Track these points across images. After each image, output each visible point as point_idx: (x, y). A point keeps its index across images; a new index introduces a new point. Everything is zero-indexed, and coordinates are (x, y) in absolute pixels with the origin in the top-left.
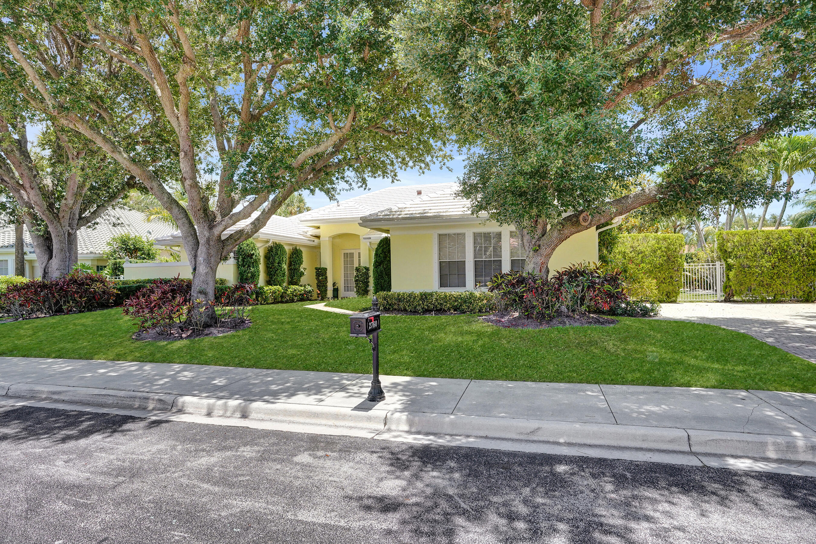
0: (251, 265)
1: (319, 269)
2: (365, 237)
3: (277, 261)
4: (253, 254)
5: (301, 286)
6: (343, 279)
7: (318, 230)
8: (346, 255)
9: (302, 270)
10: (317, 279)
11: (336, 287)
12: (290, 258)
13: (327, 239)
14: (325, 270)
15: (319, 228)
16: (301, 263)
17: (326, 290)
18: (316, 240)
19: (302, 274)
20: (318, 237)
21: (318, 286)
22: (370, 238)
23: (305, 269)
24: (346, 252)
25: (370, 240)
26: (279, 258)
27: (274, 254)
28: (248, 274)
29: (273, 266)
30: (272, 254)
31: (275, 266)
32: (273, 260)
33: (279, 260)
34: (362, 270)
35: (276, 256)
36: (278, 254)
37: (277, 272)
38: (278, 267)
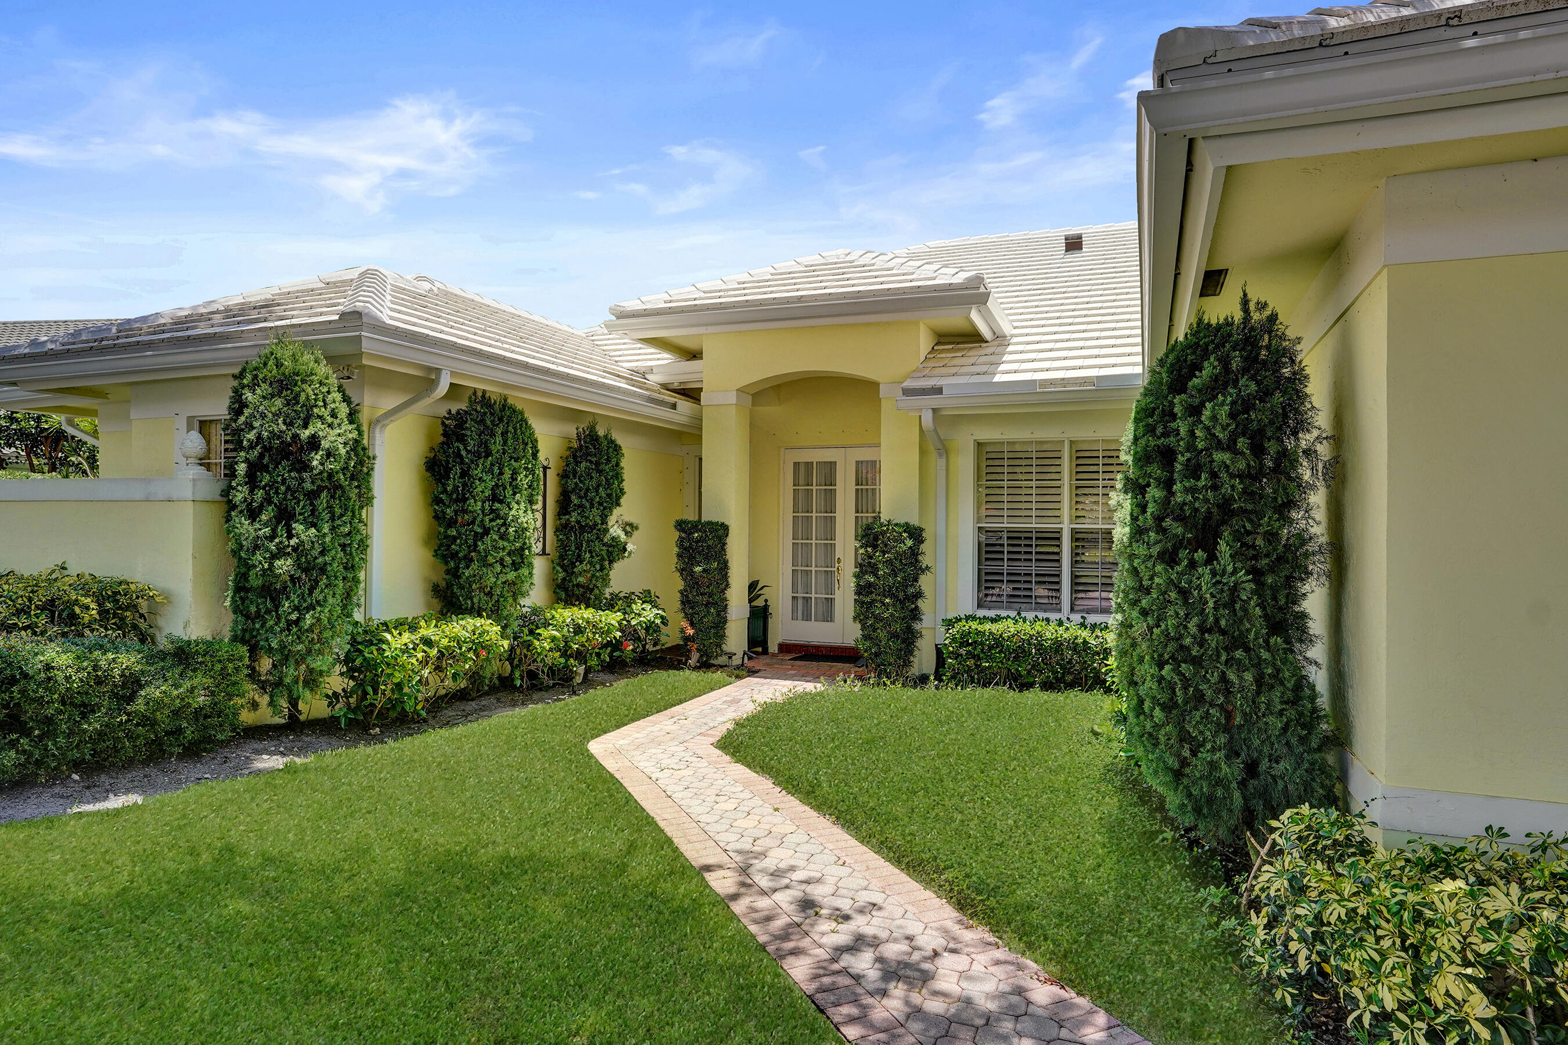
0: (301, 507)
1: (696, 526)
2: (908, 384)
3: (483, 488)
4: (314, 443)
5: (610, 606)
6: (789, 568)
7: (695, 364)
8: (803, 472)
9: (616, 531)
10: (685, 571)
11: (759, 602)
12: (564, 476)
13: (733, 399)
14: (720, 531)
15: (694, 355)
16: (614, 499)
17: (721, 623)
18: (684, 406)
19: (616, 550)
20: (692, 394)
21: (686, 602)
22: (939, 391)
23: (630, 528)
24: (805, 457)
25: (934, 401)
26: (496, 470)
27: (468, 452)
28: (278, 563)
29: (465, 511)
30: (459, 450)
31: (475, 511)
32: (465, 485)
33: (497, 485)
34: (896, 541)
35: (482, 461)
36: (489, 454)
37: (481, 547)
38: (487, 519)
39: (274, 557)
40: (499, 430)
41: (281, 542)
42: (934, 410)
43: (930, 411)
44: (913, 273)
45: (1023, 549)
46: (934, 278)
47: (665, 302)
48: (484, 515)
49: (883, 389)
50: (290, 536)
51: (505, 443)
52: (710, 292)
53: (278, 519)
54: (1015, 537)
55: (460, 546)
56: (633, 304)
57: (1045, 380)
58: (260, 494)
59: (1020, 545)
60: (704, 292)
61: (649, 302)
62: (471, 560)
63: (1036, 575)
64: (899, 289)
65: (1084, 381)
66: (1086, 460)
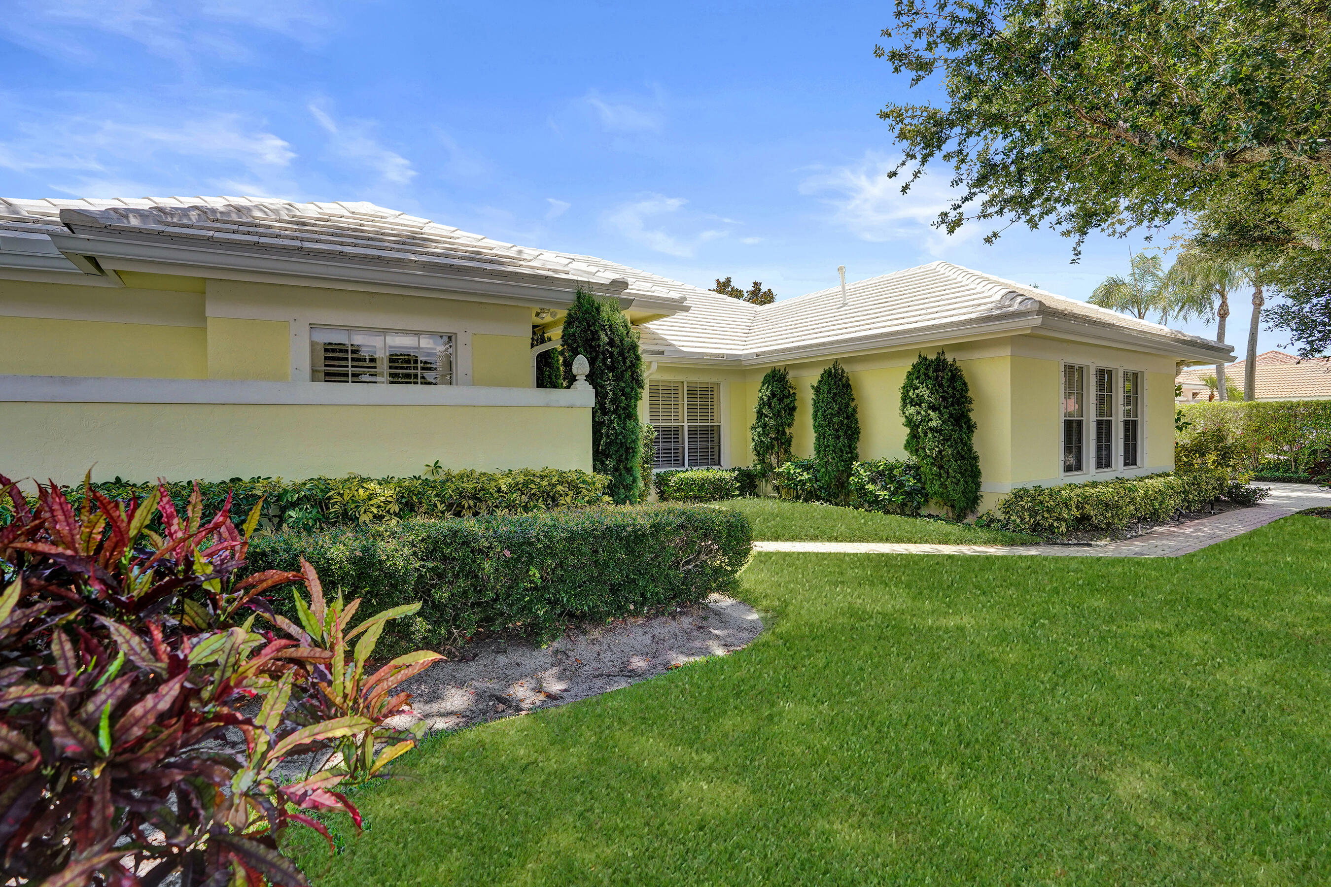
43: (656, 363)
65: (718, 355)
66: (692, 391)
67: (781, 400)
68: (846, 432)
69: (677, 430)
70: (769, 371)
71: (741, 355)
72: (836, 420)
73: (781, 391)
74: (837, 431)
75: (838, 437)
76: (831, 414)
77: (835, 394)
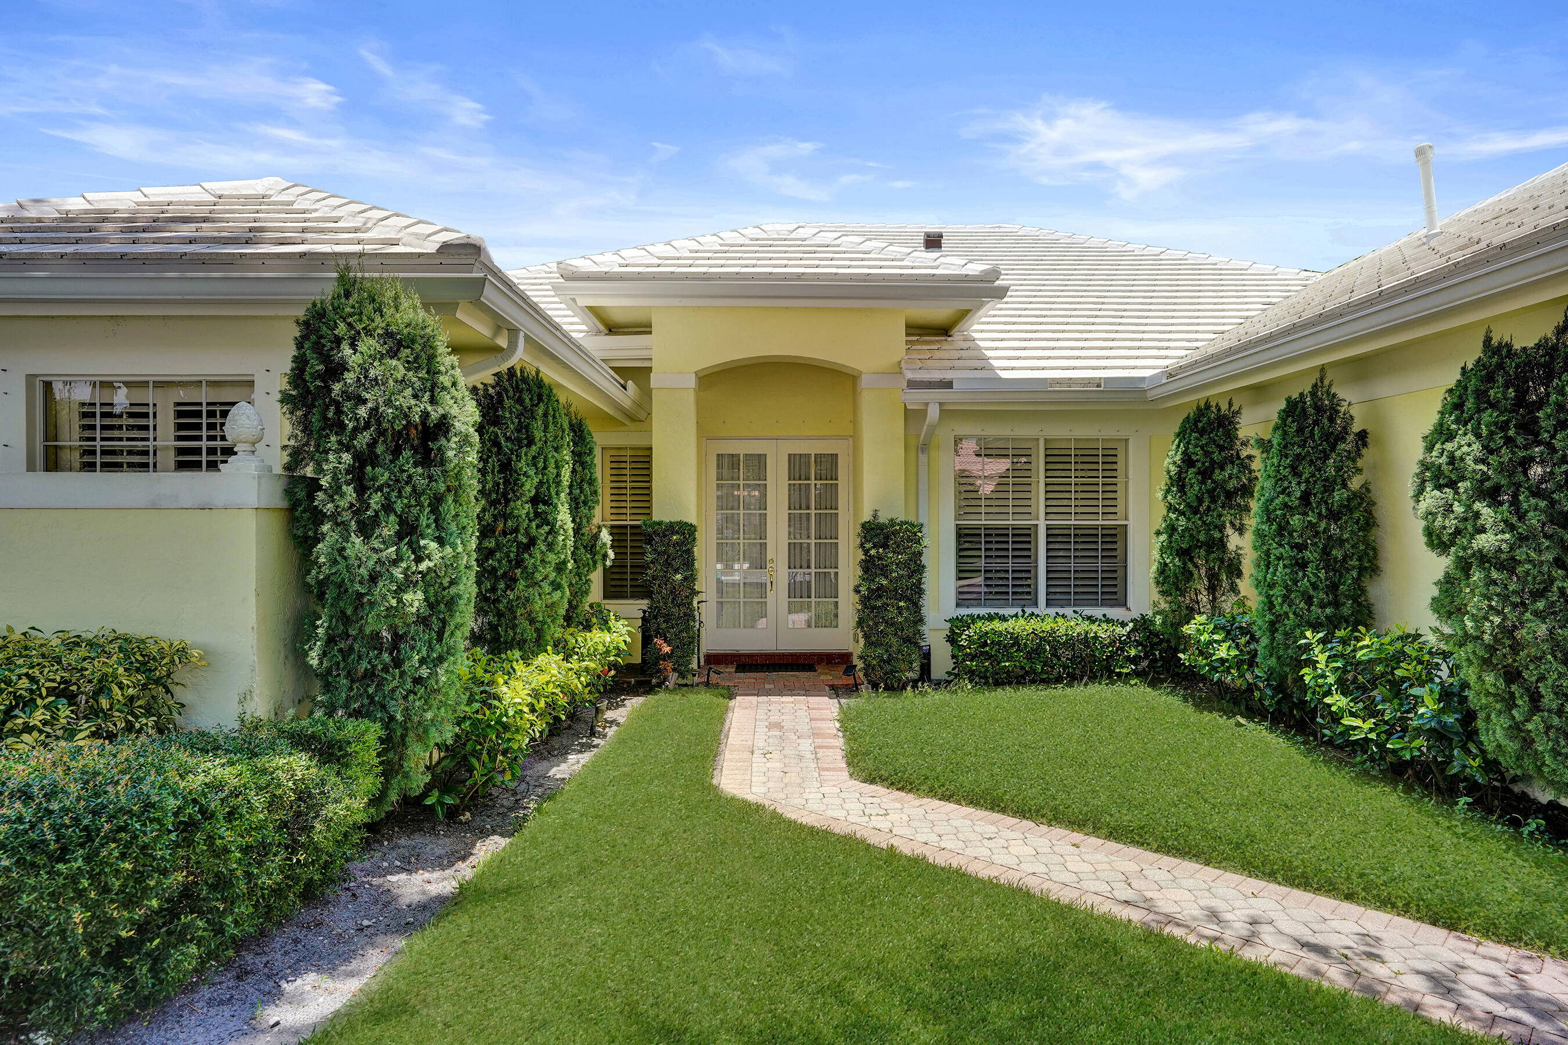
2: (912, 376)
4: (442, 425)
6: (713, 571)
7: (645, 340)
8: (727, 464)
9: (605, 535)
10: (658, 580)
14: (684, 532)
19: (600, 559)
21: (658, 615)
22: (948, 385)
24: (730, 448)
25: (950, 395)
26: (541, 465)
27: (508, 439)
28: (408, 597)
29: (506, 517)
30: (497, 435)
31: (520, 516)
32: (507, 482)
33: (541, 483)
34: (909, 540)
35: (524, 450)
36: (531, 442)
37: (530, 562)
38: (534, 524)
39: (401, 589)
40: (540, 411)
41: (408, 568)
42: (941, 404)
43: (937, 405)
44: (903, 260)
45: (994, 546)
46: (937, 268)
47: (621, 266)
48: (530, 521)
49: (864, 382)
50: (419, 560)
51: (546, 427)
52: (667, 259)
53: (400, 536)
54: (991, 532)
55: (499, 561)
56: (584, 265)
57: (1053, 379)
58: (376, 500)
59: (997, 542)
60: (659, 258)
61: (603, 263)
62: (515, 580)
63: (1013, 571)
64: (912, 275)
65: (1089, 381)
66: (1056, 458)
67: (1205, 474)
68: (1326, 552)
69: (1024, 537)
70: (1191, 411)
71: (1143, 379)
72: (1296, 521)
73: (1207, 454)
74: (1300, 547)
75: (1303, 565)
76: (1285, 505)
77: (1298, 458)
